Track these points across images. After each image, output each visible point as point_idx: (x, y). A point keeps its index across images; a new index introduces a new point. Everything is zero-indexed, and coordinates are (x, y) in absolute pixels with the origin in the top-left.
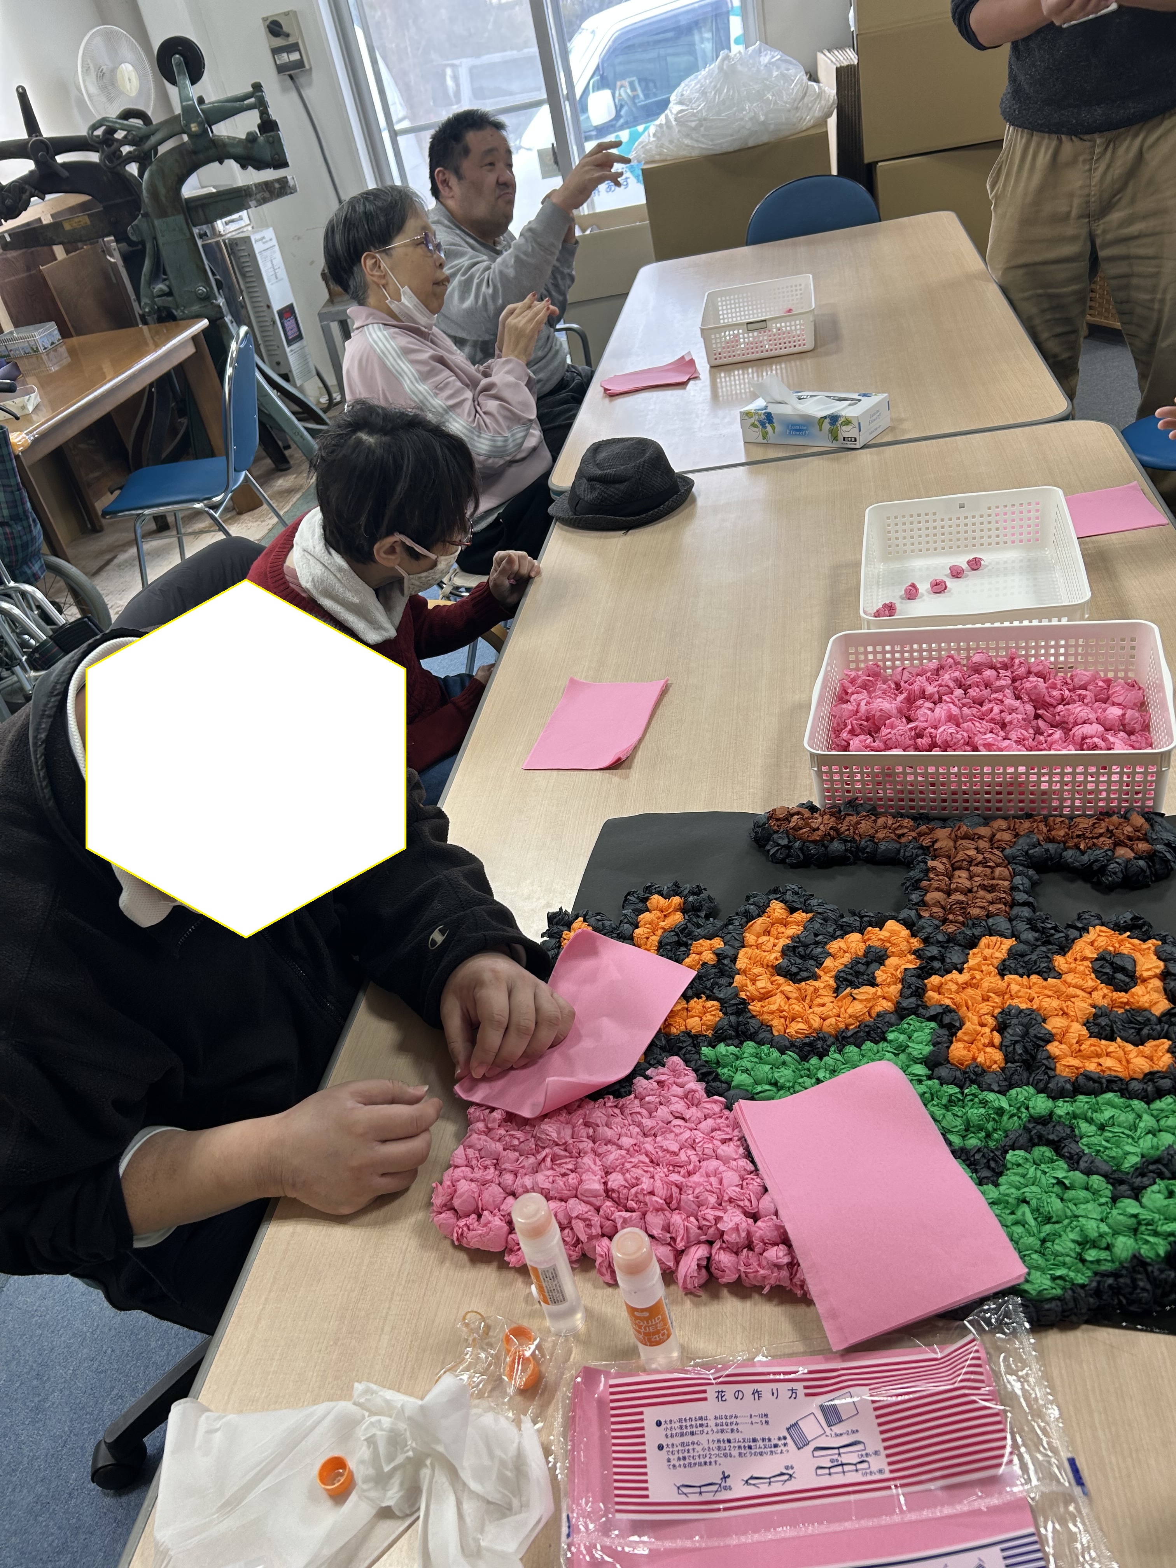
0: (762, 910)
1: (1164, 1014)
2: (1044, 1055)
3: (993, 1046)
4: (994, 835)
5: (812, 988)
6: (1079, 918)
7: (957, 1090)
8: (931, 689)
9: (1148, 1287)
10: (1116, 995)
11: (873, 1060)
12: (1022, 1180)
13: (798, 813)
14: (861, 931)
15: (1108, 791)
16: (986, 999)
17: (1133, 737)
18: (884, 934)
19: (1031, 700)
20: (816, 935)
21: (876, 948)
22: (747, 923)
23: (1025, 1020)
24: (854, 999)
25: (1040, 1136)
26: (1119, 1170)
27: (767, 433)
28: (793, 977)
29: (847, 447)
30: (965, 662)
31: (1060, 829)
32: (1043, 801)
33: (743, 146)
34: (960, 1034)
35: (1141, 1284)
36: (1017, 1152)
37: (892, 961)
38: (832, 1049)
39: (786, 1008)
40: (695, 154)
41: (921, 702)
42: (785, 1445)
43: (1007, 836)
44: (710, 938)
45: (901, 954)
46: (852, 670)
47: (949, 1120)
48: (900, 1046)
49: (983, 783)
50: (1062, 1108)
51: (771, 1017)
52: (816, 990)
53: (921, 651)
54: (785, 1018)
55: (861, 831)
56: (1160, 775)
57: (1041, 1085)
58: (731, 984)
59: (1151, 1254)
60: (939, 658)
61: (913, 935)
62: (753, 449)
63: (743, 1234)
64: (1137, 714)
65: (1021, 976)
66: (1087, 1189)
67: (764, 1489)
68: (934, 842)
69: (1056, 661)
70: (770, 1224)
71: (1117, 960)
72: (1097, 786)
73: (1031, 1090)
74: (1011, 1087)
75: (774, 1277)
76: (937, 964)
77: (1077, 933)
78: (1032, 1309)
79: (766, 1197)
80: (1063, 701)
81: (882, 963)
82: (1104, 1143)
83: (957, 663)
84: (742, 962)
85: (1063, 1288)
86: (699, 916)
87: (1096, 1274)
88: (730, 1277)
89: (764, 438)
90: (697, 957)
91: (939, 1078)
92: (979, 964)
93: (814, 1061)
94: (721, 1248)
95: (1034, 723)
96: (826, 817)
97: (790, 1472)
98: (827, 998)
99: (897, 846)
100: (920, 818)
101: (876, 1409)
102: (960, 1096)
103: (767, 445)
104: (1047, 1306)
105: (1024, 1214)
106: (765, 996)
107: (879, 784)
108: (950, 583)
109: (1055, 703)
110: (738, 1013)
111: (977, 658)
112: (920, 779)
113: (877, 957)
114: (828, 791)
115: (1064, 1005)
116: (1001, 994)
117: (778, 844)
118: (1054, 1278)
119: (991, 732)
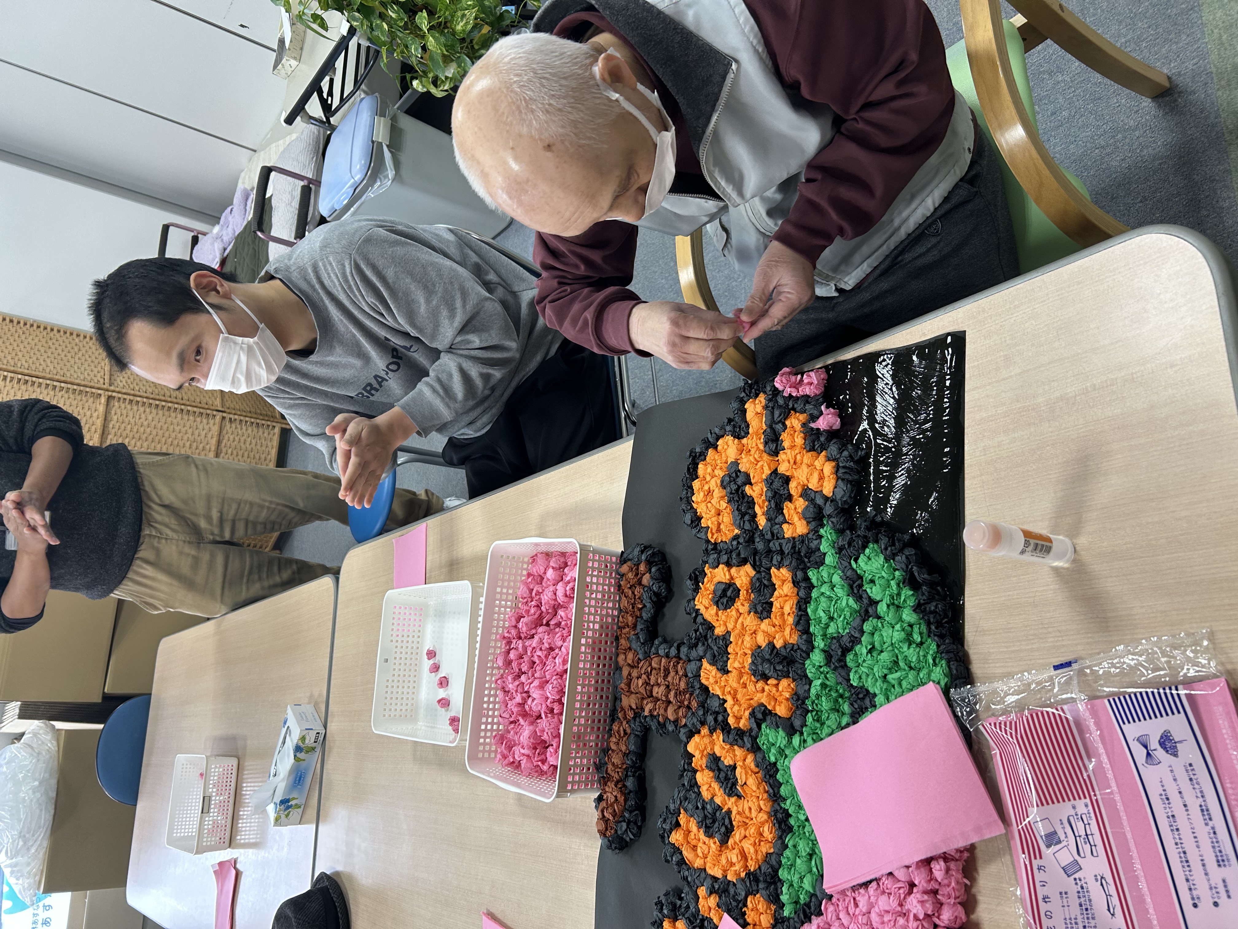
0: (677, 850)
1: (754, 569)
2: (783, 651)
3: (778, 684)
4: (629, 665)
5: (738, 816)
6: (689, 614)
7: (809, 715)
8: (518, 699)
9: (934, 604)
10: (741, 597)
11: (790, 775)
12: (871, 677)
13: (602, 811)
14: (695, 771)
15: (604, 585)
16: (745, 686)
17: (569, 563)
18: (697, 754)
19: (535, 628)
20: (697, 808)
21: (707, 761)
22: (686, 864)
23: (759, 660)
24: (745, 783)
25: (840, 660)
26: (859, 612)
27: (296, 805)
28: (729, 831)
29: (322, 740)
30: (502, 671)
31: (627, 619)
32: (608, 628)
33: (53, 801)
34: (770, 708)
35: (933, 608)
36: (851, 677)
37: (718, 751)
38: (783, 805)
39: (752, 839)
40: (46, 844)
41: (527, 707)
42: (1080, 880)
43: (630, 656)
44: (697, 898)
45: (713, 743)
46: (496, 756)
47: (831, 722)
48: (780, 753)
49: (591, 669)
50: (819, 643)
51: (759, 853)
52: (739, 813)
53: (489, 702)
54: (760, 841)
55: (619, 763)
56: (595, 552)
57: (804, 655)
58: (734, 884)
59: (913, 599)
60: (496, 689)
61: (699, 732)
62: (306, 817)
63: (926, 897)
64: (554, 559)
65: (729, 659)
66: (873, 634)
67: (1115, 900)
68: (631, 708)
69: (511, 608)
70: (916, 873)
71: (719, 593)
72: (600, 592)
73: (807, 662)
74: (806, 676)
75: (956, 874)
76: (720, 718)
77: (699, 617)
78: (957, 682)
79: (896, 874)
80: (538, 606)
81: (719, 759)
82: (841, 619)
83: (502, 677)
84: (718, 873)
85: (941, 659)
86: (680, 906)
87: (929, 636)
88: (960, 911)
89: (300, 807)
90: (712, 911)
91: (802, 727)
92: (720, 688)
93: (792, 821)
94: (938, 918)
95: (552, 627)
96: (607, 789)
97: (1099, 878)
98: (744, 805)
99: (632, 736)
100: (613, 717)
101: (1042, 805)
102: (814, 713)
103: (306, 805)
104: (955, 672)
105: (894, 679)
106: (744, 855)
107: (585, 745)
108: (442, 673)
109: (539, 612)
110: (757, 881)
111: (500, 662)
112: (584, 714)
113: (714, 762)
114: (587, 784)
115: (748, 632)
116: (741, 675)
117: (626, 830)
118: (935, 664)
119: (555, 658)
